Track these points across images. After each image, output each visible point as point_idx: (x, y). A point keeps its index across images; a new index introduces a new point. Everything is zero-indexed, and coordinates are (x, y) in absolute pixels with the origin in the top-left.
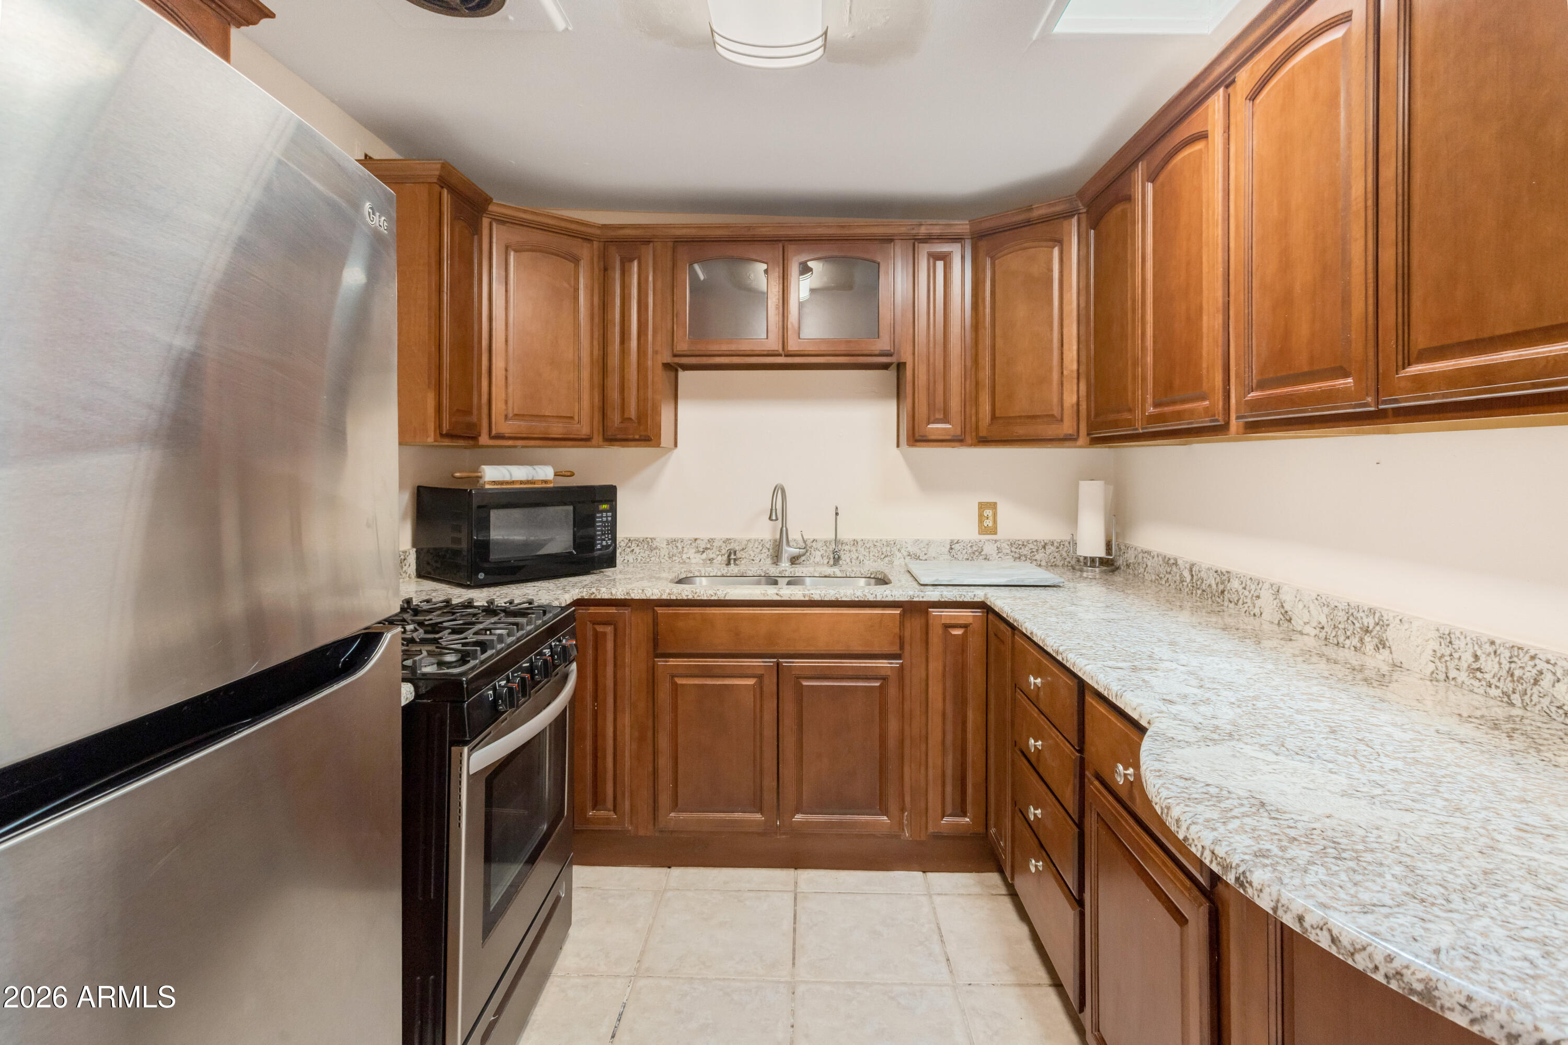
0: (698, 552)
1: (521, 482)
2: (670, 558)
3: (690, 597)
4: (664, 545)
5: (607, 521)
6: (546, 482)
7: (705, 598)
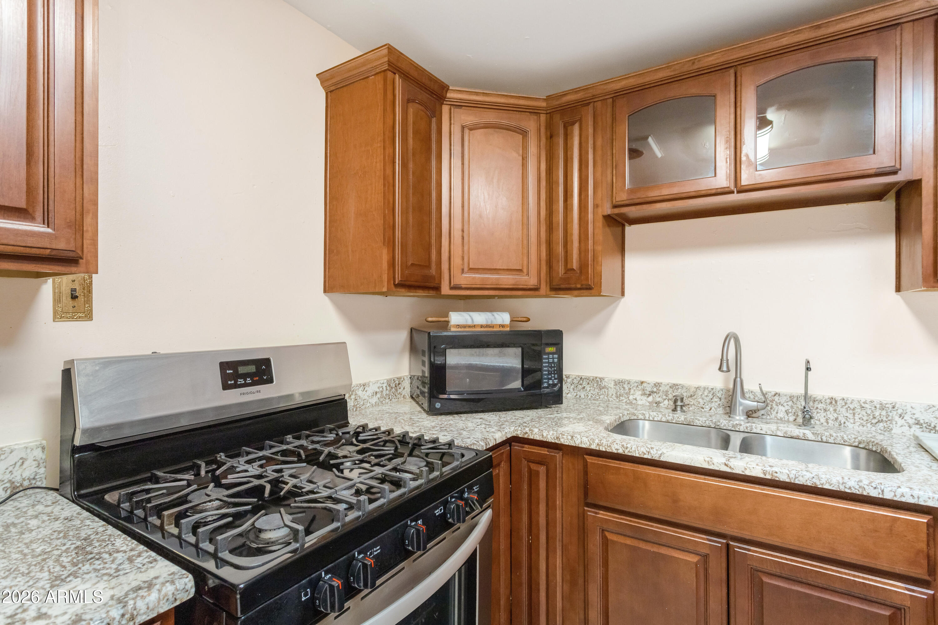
0: (644, 394)
1: (482, 326)
2: (617, 397)
3: (621, 451)
4: (612, 385)
5: (553, 362)
6: (503, 326)
7: (637, 455)
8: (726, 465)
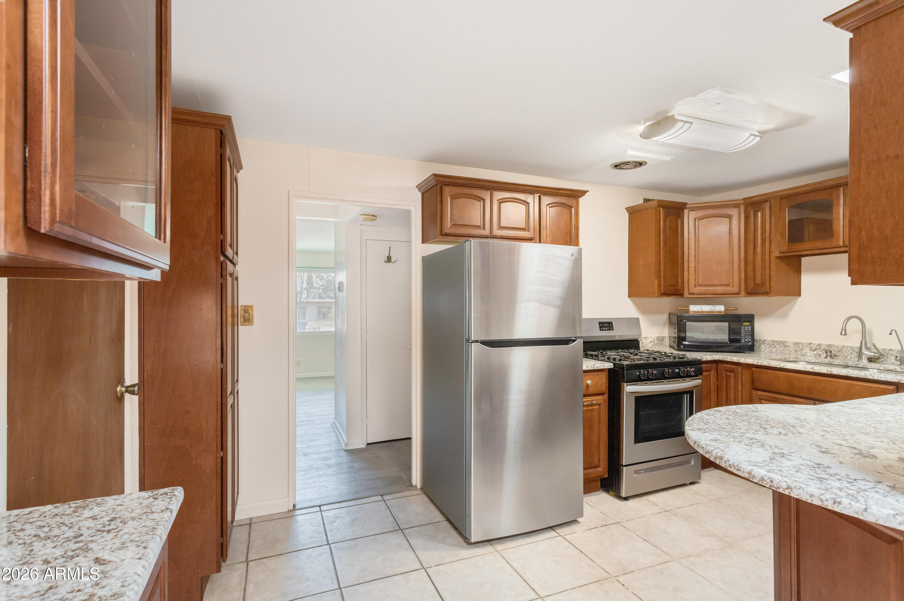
0: (811, 350)
1: (707, 312)
2: (795, 352)
3: (767, 365)
4: (792, 345)
5: (748, 330)
6: (720, 312)
7: (774, 366)
8: (812, 369)
